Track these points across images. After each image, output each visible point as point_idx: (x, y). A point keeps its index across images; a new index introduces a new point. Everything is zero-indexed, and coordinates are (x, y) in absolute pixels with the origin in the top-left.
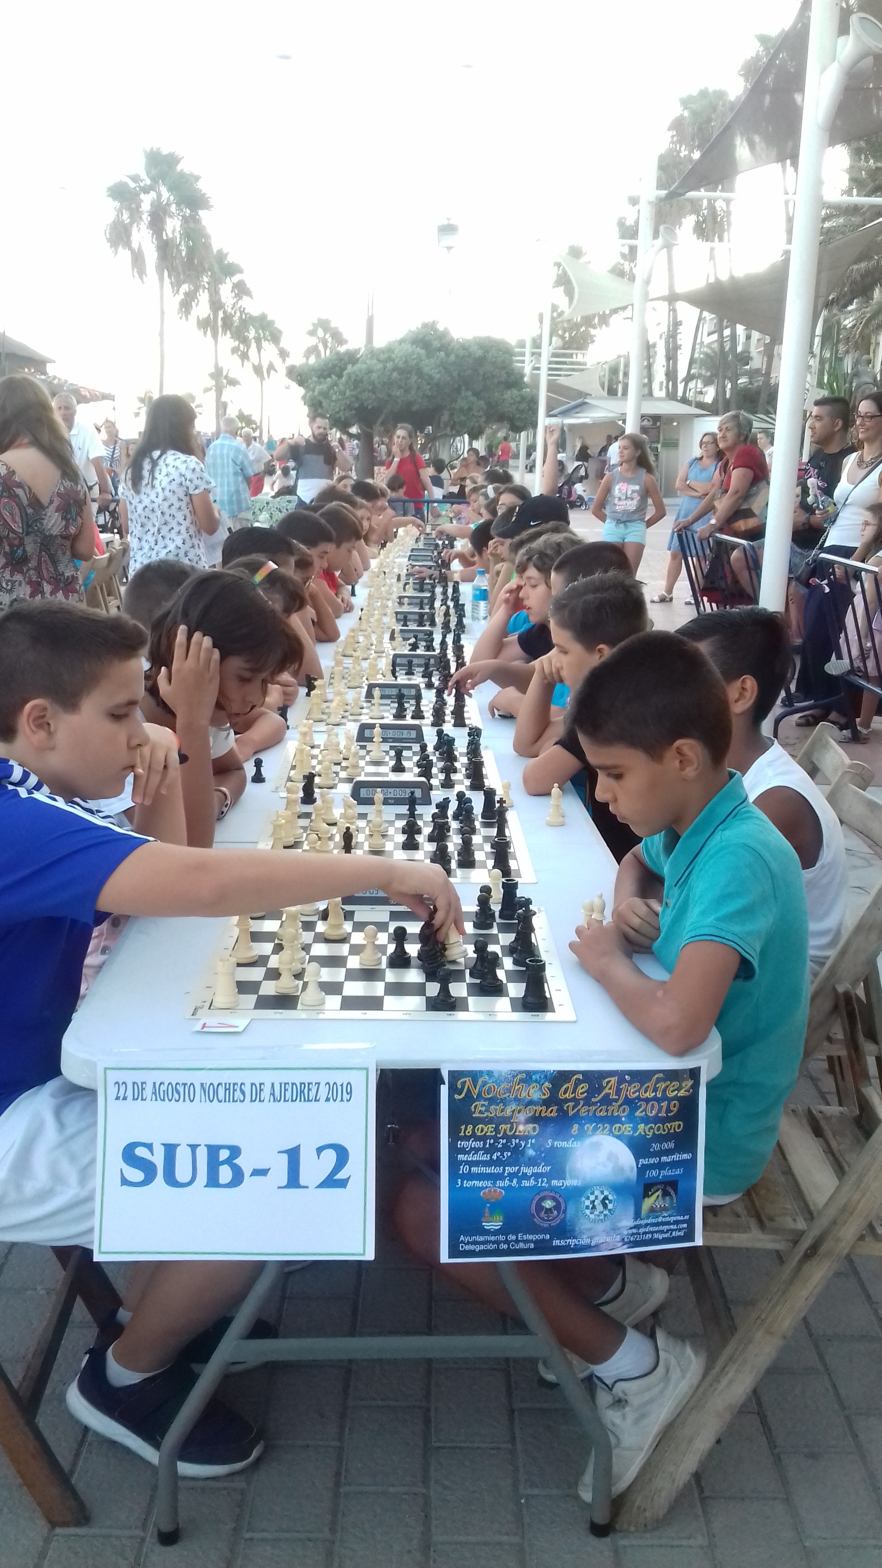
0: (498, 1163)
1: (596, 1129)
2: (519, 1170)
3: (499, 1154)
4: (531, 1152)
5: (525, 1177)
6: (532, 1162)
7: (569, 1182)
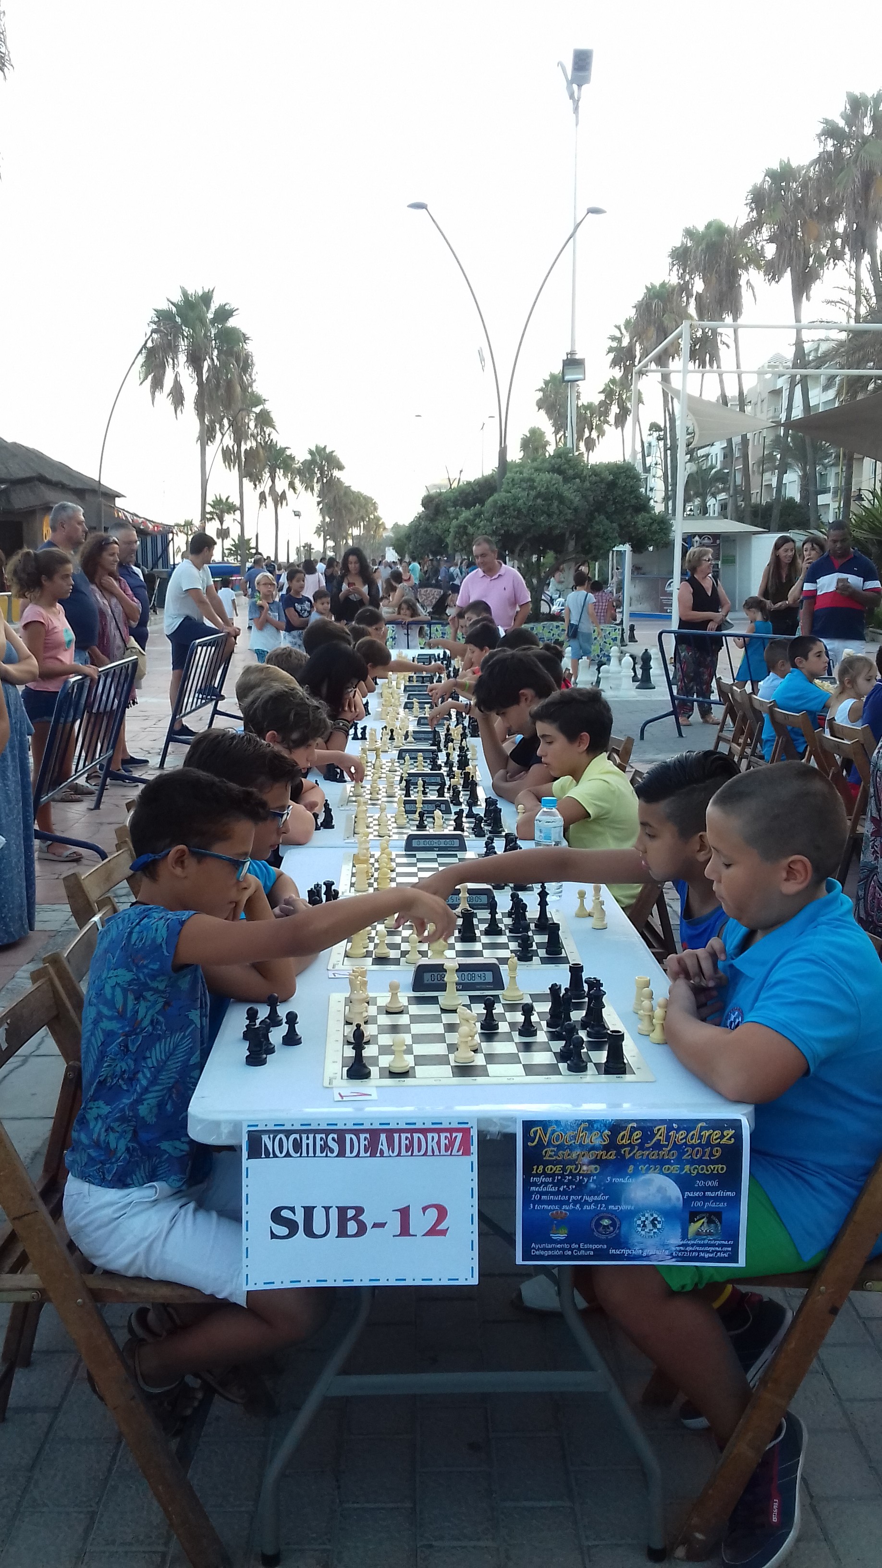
0: (565, 1193)
1: (648, 1169)
2: (582, 1198)
3: (565, 1187)
4: (593, 1186)
5: (586, 1202)
6: (593, 1193)
7: (624, 1207)
